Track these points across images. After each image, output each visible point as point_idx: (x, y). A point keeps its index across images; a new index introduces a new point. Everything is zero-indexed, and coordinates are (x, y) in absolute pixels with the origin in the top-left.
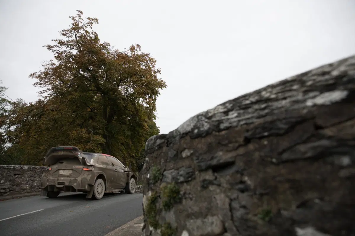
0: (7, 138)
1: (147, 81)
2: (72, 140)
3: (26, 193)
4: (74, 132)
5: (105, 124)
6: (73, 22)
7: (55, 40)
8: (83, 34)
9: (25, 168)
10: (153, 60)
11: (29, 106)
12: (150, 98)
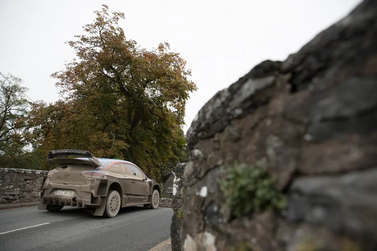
0: (25, 141)
1: (176, 82)
2: (92, 145)
3: (37, 201)
4: (95, 136)
5: (128, 128)
6: (97, 16)
7: (78, 36)
8: (108, 29)
9: (37, 173)
10: (182, 60)
11: (49, 107)
12: (179, 101)
